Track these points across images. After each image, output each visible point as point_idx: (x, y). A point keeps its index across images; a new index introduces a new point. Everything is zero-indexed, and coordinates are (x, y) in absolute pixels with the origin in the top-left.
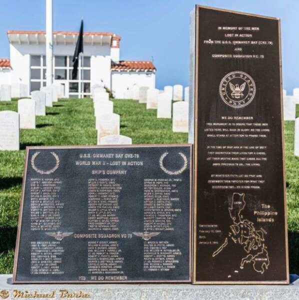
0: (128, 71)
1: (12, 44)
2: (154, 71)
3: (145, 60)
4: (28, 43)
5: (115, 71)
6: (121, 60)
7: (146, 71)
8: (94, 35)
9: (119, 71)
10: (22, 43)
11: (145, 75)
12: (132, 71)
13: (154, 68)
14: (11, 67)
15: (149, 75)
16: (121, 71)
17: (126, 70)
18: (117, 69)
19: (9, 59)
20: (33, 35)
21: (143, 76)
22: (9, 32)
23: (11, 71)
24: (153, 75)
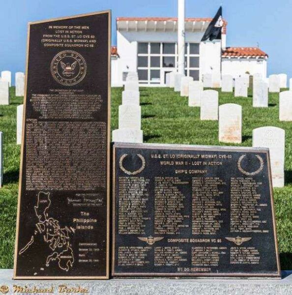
0: (239, 58)
1: (119, 31)
2: (266, 57)
3: (252, 47)
4: (136, 30)
5: (226, 58)
6: (228, 47)
7: (257, 57)
8: (205, 21)
9: (230, 58)
10: (130, 30)
11: (256, 62)
12: (243, 58)
13: (266, 55)
14: (118, 55)
15: (261, 62)
16: (232, 58)
17: (236, 57)
18: (228, 56)
19: (116, 47)
20: (143, 22)
21: (254, 63)
22: (118, 19)
23: (118, 59)
24: (264, 61)
